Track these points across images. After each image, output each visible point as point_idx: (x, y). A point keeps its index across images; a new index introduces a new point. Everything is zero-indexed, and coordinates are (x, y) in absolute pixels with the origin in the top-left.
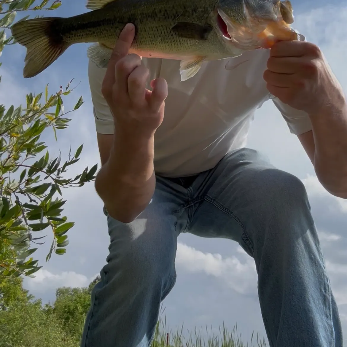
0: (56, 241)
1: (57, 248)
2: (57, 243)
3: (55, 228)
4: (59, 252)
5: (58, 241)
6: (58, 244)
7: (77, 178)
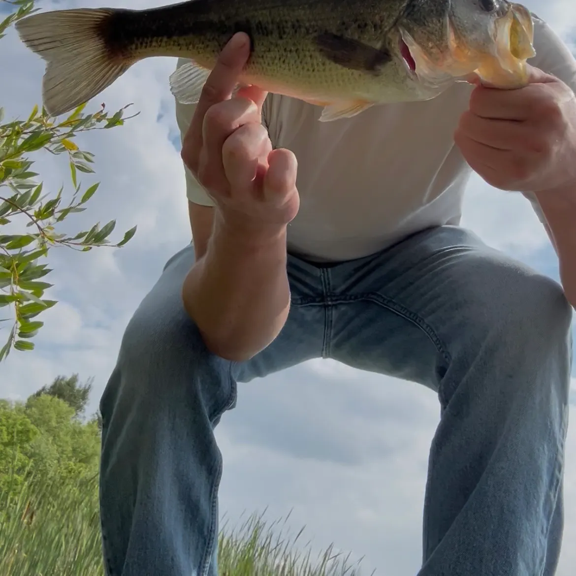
0: (18, 327)
1: (17, 338)
2: (18, 331)
3: (19, 304)
4: (20, 346)
5: (21, 327)
6: (20, 333)
7: (80, 236)
